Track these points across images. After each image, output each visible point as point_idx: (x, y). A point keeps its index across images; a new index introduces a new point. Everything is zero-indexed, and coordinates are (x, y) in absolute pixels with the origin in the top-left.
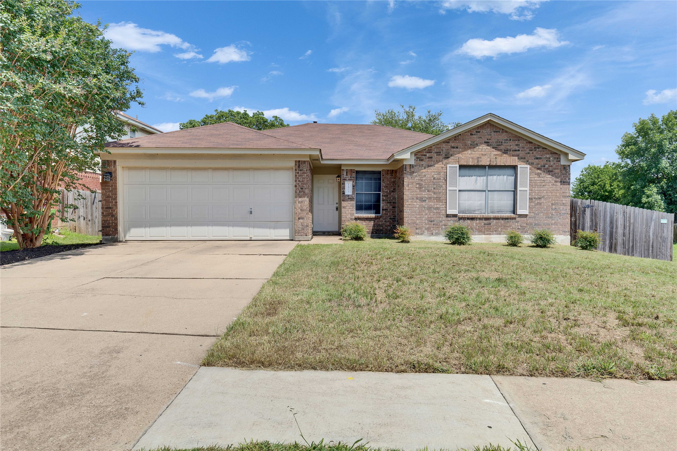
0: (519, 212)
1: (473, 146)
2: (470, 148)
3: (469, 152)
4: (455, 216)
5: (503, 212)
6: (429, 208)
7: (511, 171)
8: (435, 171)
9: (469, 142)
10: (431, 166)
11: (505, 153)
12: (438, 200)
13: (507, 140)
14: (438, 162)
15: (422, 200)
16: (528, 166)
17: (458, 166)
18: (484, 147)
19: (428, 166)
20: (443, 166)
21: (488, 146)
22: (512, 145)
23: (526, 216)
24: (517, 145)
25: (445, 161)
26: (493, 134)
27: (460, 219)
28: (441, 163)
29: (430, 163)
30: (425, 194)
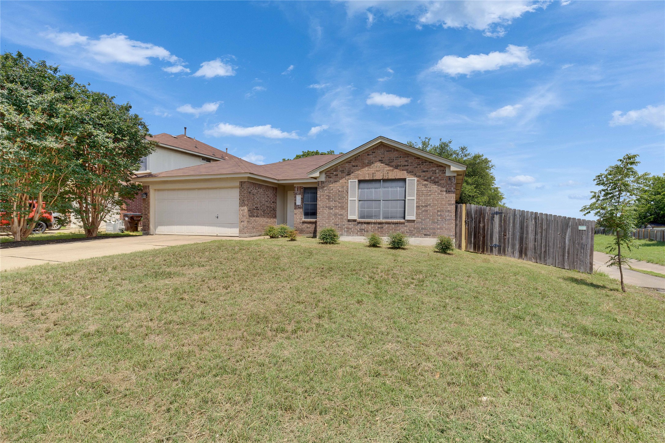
0: (407, 218)
1: (370, 164)
2: (367, 166)
3: (366, 168)
4: (355, 221)
5: (395, 217)
6: (335, 215)
7: (401, 184)
8: (340, 185)
9: (367, 161)
10: (337, 182)
11: (397, 168)
12: (342, 208)
13: (398, 157)
14: (342, 178)
15: (330, 208)
16: (416, 179)
17: (357, 180)
18: (378, 164)
19: (335, 182)
20: (346, 181)
21: (382, 163)
22: (402, 161)
23: (413, 221)
24: (406, 161)
25: (347, 177)
26: (386, 153)
27: (359, 223)
28: (344, 179)
29: (336, 179)
30: (332, 204)
